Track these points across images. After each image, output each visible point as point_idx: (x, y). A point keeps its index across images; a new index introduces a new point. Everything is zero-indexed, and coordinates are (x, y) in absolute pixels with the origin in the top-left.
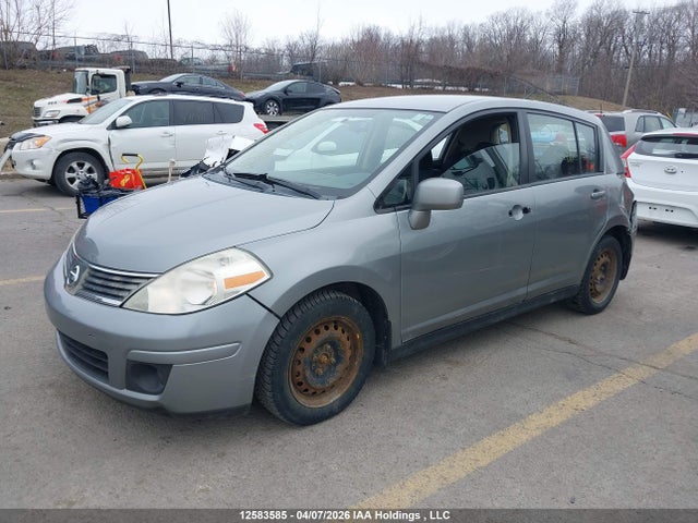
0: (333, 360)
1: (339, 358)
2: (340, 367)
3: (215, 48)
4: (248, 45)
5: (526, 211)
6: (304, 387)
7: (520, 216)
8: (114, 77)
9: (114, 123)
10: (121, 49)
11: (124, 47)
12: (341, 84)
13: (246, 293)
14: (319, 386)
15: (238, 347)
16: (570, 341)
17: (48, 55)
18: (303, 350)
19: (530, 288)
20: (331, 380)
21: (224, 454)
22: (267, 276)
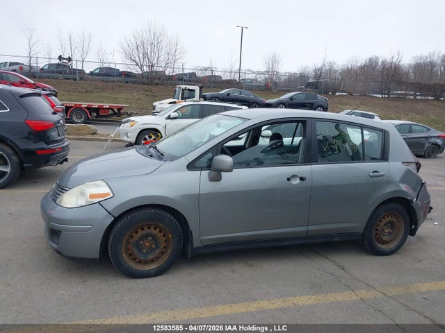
0: (154, 246)
1: (157, 246)
2: (158, 251)
3: (259, 73)
4: (279, 71)
5: (302, 179)
6: (133, 257)
7: (296, 182)
8: (194, 90)
9: (169, 116)
10: (207, 75)
11: (208, 73)
12: (337, 94)
13: (99, 202)
14: (142, 258)
15: (90, 228)
16: (343, 269)
17: (170, 78)
18: (132, 237)
19: (311, 228)
20: (151, 257)
21: (85, 281)
22: (112, 196)
